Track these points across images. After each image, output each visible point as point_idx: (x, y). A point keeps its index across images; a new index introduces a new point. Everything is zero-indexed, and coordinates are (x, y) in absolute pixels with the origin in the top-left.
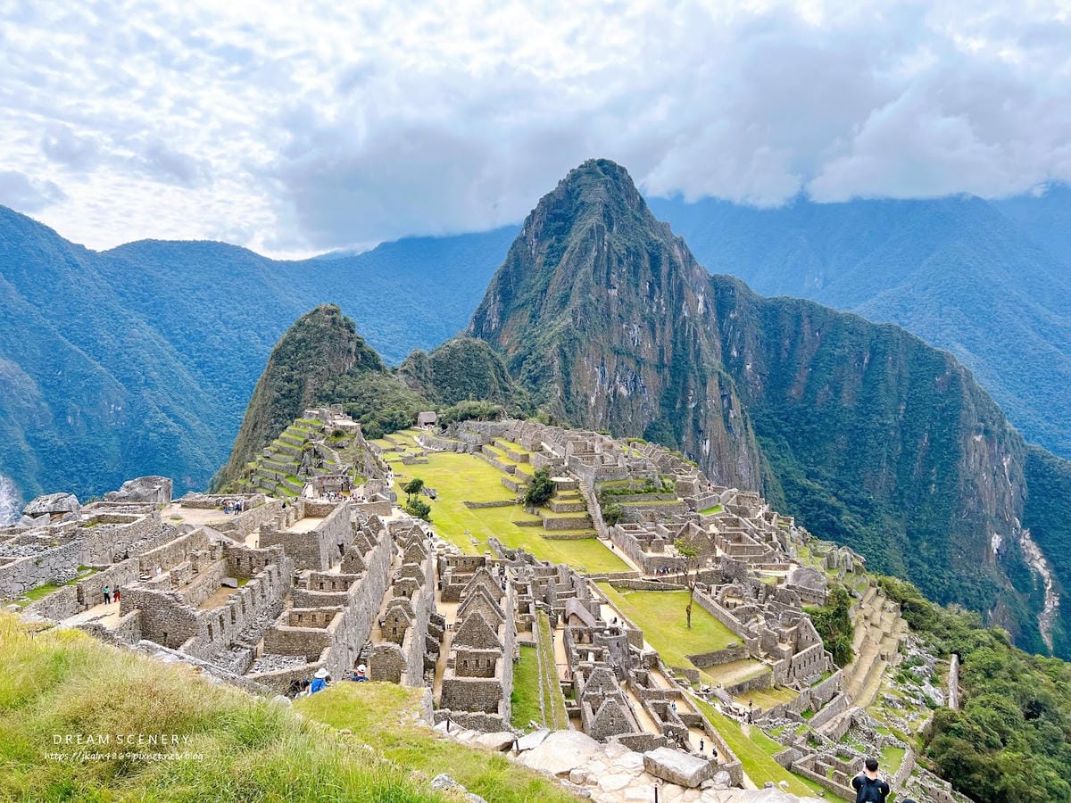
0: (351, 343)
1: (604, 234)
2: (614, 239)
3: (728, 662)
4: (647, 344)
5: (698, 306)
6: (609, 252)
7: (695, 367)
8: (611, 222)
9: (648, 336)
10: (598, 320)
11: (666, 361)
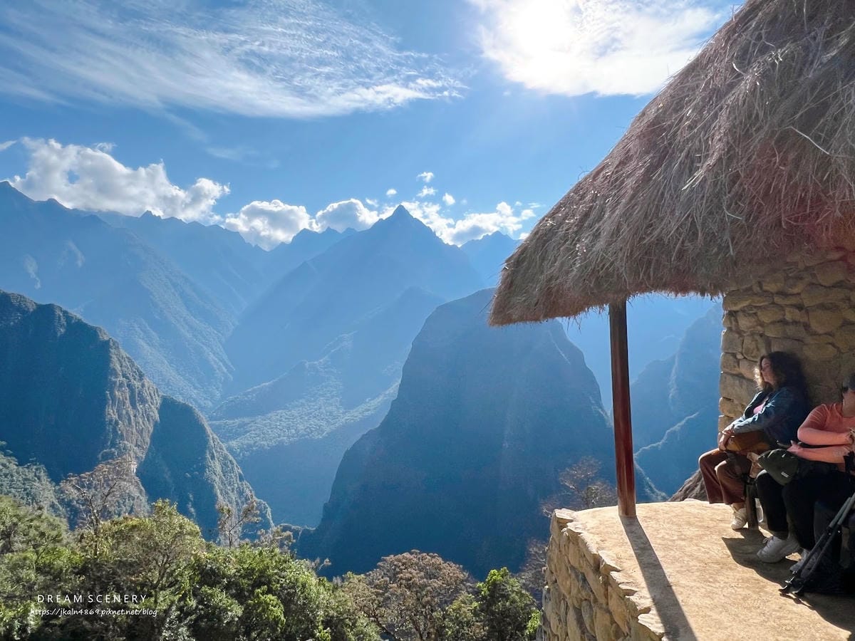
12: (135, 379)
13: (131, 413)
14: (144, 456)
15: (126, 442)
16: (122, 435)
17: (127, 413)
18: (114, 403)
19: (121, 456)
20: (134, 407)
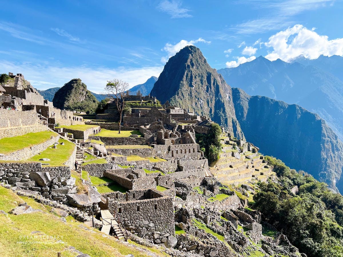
0: (84, 91)
1: (190, 68)
2: (194, 69)
3: (129, 144)
4: (206, 107)
5: (226, 97)
6: (191, 74)
7: (223, 115)
8: (193, 65)
9: (206, 104)
10: (187, 96)
11: (213, 113)
12: (333, 139)
13: (333, 155)
14: (339, 177)
15: (331, 170)
16: (329, 166)
17: (331, 155)
18: (324, 150)
19: (329, 176)
20: (334, 153)
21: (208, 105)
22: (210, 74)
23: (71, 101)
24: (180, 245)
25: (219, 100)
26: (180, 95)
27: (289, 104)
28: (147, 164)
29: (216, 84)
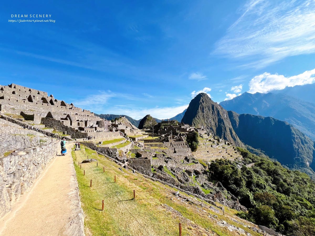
0: (151, 120)
1: (202, 104)
2: (204, 104)
3: (155, 142)
4: (213, 122)
5: (225, 116)
6: (203, 106)
7: (223, 126)
8: (203, 102)
9: (213, 120)
10: (201, 117)
11: (217, 125)
12: (301, 136)
13: (303, 147)
14: (311, 161)
15: (303, 156)
16: (301, 153)
17: (301, 146)
18: (295, 143)
19: (302, 160)
20: (303, 145)
21: (214, 121)
22: (214, 105)
23: (146, 125)
24: (154, 176)
25: (220, 118)
26: (198, 117)
27: (265, 117)
28: (160, 150)
29: (217, 110)
